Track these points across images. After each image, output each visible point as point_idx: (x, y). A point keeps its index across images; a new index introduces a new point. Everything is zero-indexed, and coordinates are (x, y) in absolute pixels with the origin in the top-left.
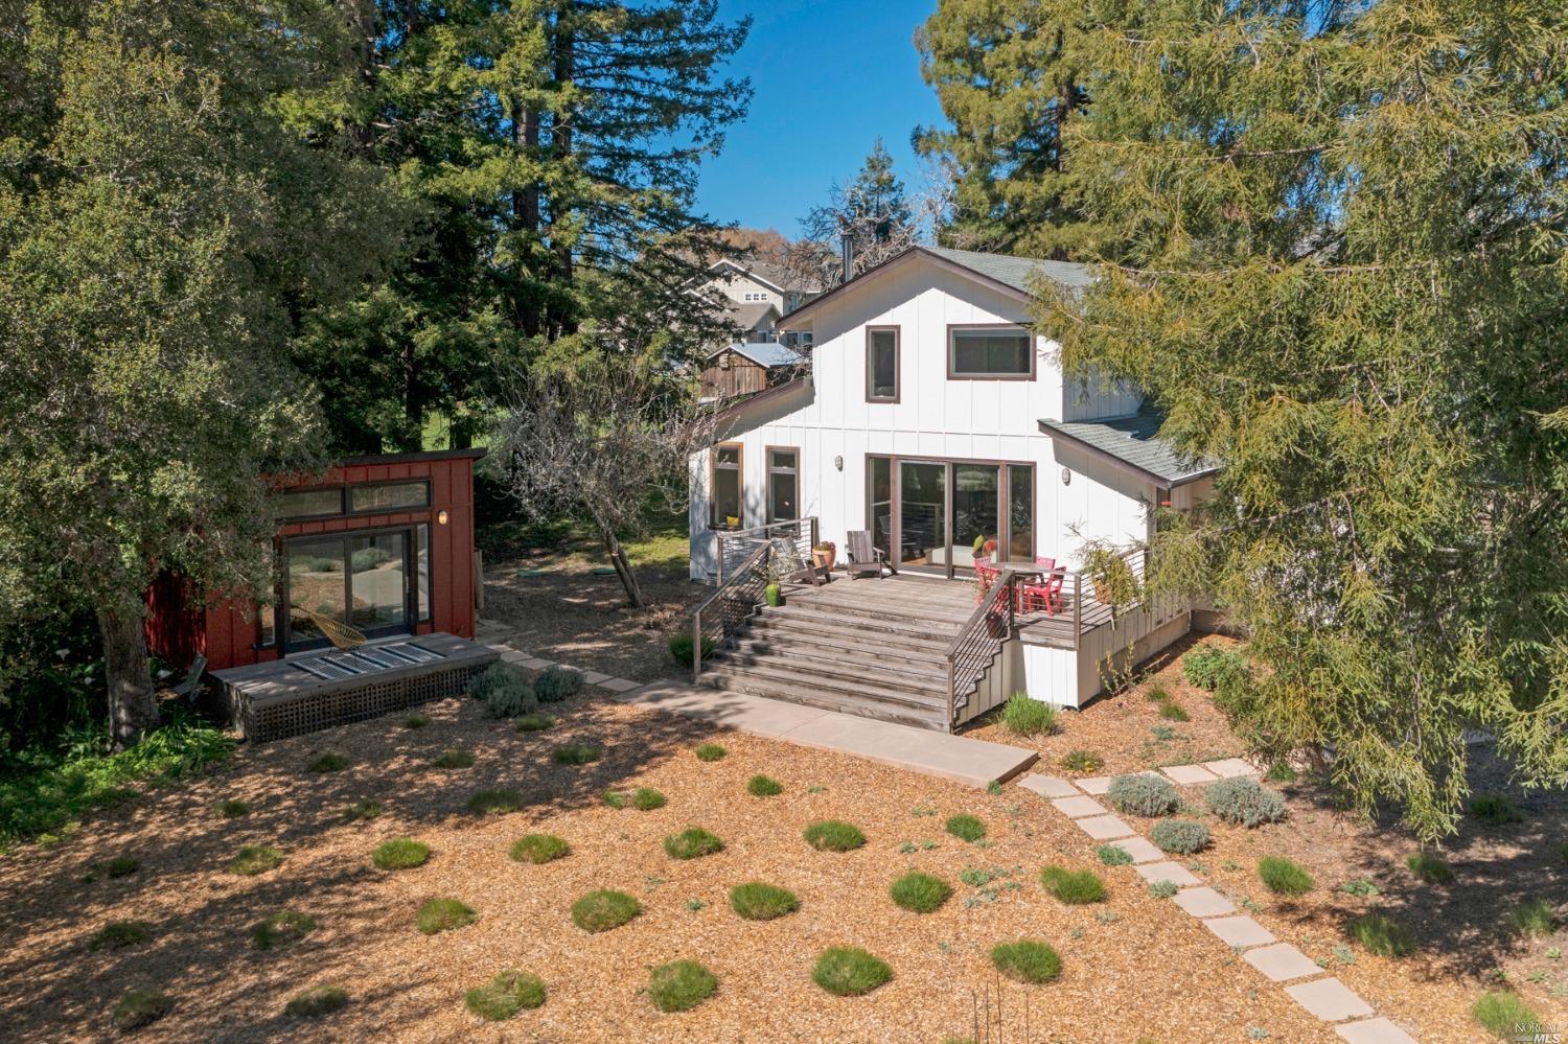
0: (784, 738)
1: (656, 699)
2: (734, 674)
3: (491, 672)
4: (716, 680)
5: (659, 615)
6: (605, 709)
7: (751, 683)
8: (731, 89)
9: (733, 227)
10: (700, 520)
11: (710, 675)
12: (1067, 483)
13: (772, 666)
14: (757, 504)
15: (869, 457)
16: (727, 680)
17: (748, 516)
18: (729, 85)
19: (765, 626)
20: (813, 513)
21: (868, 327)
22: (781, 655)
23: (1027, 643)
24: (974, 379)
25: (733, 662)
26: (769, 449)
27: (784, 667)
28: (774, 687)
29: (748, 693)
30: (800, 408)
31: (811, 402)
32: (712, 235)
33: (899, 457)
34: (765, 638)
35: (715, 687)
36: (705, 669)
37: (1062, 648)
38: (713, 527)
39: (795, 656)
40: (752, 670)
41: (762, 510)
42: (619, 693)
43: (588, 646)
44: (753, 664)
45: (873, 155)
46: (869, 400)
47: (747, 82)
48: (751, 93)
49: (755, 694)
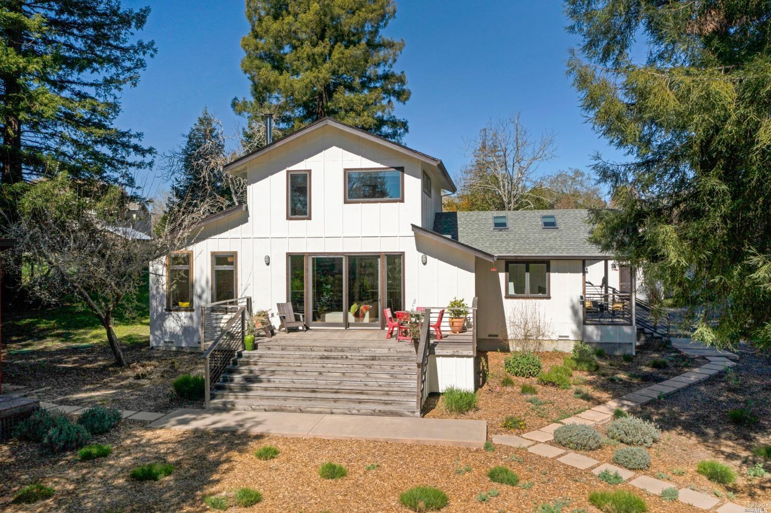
0: (311, 435)
1: (185, 422)
2: (237, 398)
3: (36, 416)
4: (225, 404)
5: (140, 370)
6: (149, 434)
7: (255, 403)
8: (142, 47)
9: (139, 135)
10: (157, 306)
11: (217, 402)
12: (425, 264)
13: (266, 389)
14: (203, 292)
15: (289, 255)
16: (233, 404)
17: (196, 300)
18: (140, 44)
19: (248, 363)
20: (248, 294)
21: (288, 172)
22: (269, 381)
23: (439, 356)
24: (363, 202)
25: (231, 390)
26: (213, 254)
27: (277, 389)
28: (276, 404)
29: (254, 410)
30: (238, 225)
31: (246, 221)
32: (125, 139)
33: (310, 254)
34: (251, 372)
35: (224, 409)
36: (213, 397)
37: (463, 356)
38: (169, 310)
39: (282, 380)
40: (251, 394)
41: (207, 296)
42: (151, 422)
43: (98, 393)
44: (248, 390)
45: (201, 116)
46: (288, 218)
47: (152, 43)
48: (155, 51)
49: (259, 410)
